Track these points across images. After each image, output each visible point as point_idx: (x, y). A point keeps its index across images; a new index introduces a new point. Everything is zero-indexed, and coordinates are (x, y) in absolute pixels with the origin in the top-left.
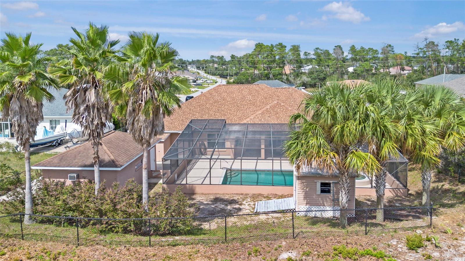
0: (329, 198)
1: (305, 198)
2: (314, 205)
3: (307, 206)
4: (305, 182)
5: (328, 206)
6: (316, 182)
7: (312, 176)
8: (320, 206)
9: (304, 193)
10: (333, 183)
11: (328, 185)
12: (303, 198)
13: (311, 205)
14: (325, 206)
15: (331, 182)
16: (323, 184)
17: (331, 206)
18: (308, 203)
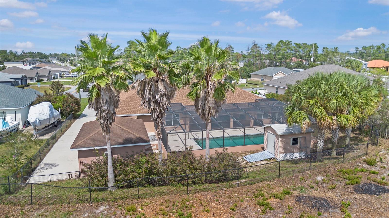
0: (297, 147)
1: (283, 149)
2: (288, 153)
3: (284, 154)
4: (284, 139)
5: (296, 152)
6: (290, 138)
7: (289, 134)
8: (291, 153)
9: (283, 146)
10: (300, 137)
11: (297, 139)
12: (282, 149)
13: (286, 153)
14: (294, 152)
15: (299, 137)
16: (294, 139)
17: (297, 152)
18: (285, 152)
